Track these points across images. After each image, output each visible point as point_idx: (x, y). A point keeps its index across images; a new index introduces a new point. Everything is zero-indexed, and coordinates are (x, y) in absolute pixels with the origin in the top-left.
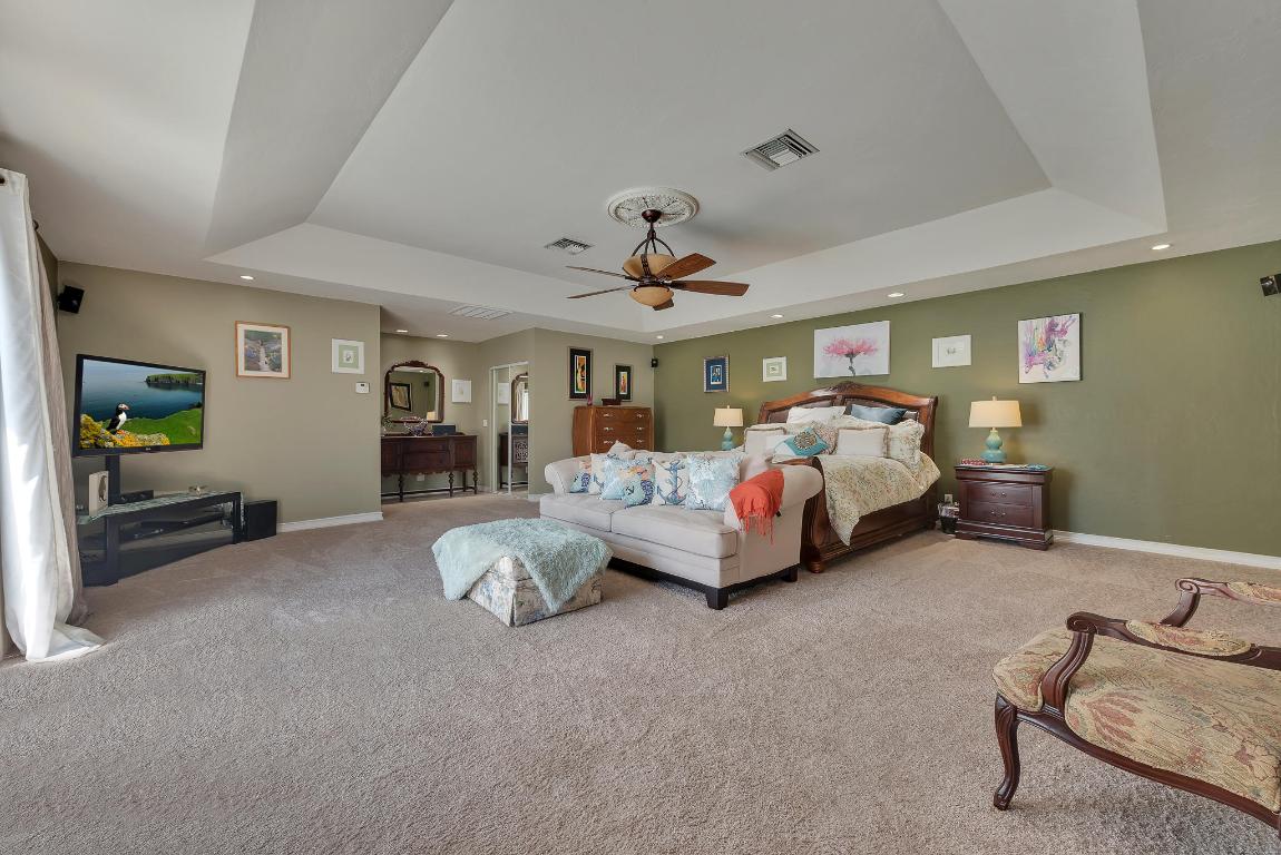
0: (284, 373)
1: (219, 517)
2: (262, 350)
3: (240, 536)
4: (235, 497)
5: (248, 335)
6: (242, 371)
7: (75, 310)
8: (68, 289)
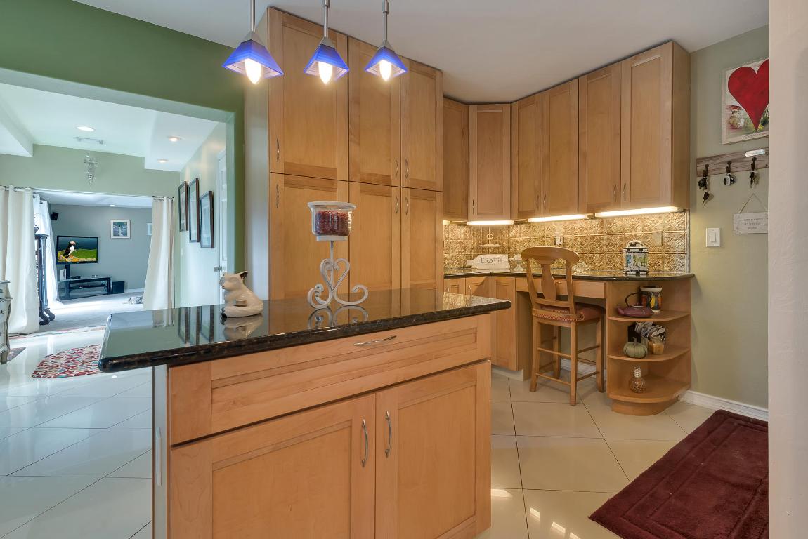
0: (128, 236)
1: (103, 285)
2: (120, 229)
3: (110, 292)
4: (108, 279)
5: (115, 224)
6: (112, 237)
7: (56, 219)
8: (54, 213)
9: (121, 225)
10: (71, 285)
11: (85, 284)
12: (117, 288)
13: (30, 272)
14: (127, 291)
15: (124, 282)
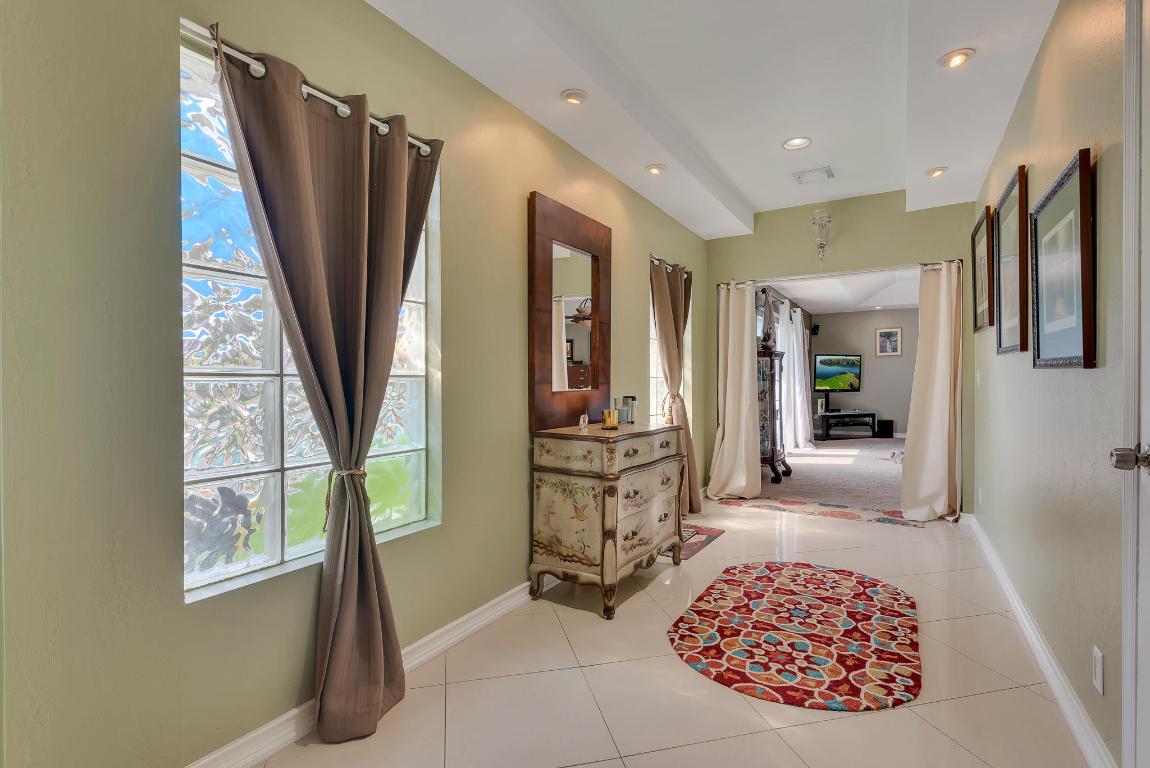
0: (899, 353)
1: (867, 424)
2: (888, 342)
3: (875, 435)
4: (873, 416)
5: (881, 335)
6: (879, 354)
7: (816, 334)
8: (815, 326)
9: (888, 336)
10: (832, 421)
11: (847, 419)
12: (884, 430)
13: (751, 406)
14: (897, 435)
15: (892, 422)
